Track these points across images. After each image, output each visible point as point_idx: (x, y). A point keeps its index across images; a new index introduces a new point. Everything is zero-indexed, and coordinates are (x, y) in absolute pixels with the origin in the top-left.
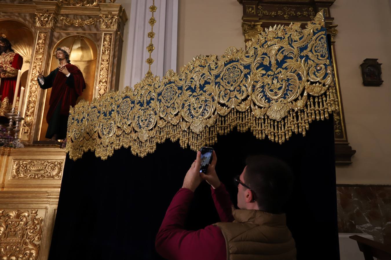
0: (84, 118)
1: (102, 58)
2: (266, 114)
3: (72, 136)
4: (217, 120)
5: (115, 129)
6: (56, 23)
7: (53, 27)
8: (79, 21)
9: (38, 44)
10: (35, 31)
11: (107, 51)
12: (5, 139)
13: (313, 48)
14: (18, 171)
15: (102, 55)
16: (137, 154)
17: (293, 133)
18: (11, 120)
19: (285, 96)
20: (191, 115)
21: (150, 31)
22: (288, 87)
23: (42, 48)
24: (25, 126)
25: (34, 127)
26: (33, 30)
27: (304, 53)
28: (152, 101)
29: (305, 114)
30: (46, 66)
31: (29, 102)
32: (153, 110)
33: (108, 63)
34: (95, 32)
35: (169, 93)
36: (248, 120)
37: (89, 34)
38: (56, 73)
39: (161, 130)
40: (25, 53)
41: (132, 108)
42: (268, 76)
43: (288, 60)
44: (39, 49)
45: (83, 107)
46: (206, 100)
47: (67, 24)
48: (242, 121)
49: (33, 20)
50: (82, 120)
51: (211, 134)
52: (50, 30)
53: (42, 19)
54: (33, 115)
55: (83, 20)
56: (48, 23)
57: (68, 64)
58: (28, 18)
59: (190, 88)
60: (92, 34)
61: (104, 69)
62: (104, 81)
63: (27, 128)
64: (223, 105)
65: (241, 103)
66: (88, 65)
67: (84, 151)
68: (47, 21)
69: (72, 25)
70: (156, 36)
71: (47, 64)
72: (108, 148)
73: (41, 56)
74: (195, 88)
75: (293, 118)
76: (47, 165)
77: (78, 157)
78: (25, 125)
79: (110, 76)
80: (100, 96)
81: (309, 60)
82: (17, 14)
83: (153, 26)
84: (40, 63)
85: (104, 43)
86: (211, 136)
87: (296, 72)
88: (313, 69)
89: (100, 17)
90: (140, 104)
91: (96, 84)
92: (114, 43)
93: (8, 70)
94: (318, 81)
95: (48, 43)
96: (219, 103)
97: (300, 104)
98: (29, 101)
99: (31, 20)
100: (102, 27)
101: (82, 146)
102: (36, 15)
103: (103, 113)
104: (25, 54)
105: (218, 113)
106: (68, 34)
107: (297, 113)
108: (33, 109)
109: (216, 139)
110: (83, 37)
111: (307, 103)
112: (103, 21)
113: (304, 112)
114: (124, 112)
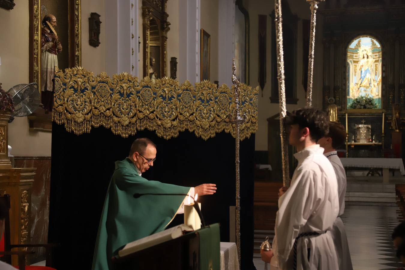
0: (86, 89)
3: (66, 105)
4: (215, 124)
5: (136, 112)
27: (251, 102)
28: (173, 98)
29: (250, 130)
32: (174, 106)
35: (187, 98)
39: (181, 122)
41: (154, 98)
43: (246, 103)
45: (83, 76)
50: (83, 91)
59: (200, 99)
64: (219, 116)
65: (227, 117)
74: (204, 100)
77: (84, 132)
90: (161, 97)
94: (254, 117)
96: (217, 114)
101: (89, 121)
103: (117, 93)
105: (216, 120)
107: (247, 128)
109: (215, 134)
111: (251, 125)
114: (147, 100)
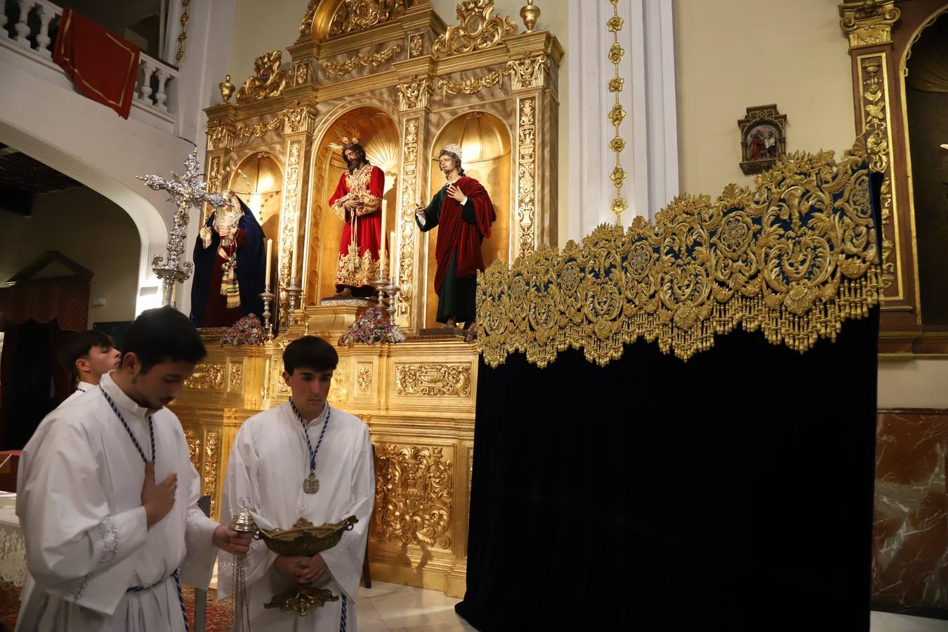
0: (502, 293)
1: (520, 153)
2: (783, 303)
3: (485, 325)
4: (713, 309)
5: (557, 316)
6: (431, 95)
7: (428, 107)
8: (471, 81)
9: (406, 144)
10: (399, 120)
11: (528, 136)
12: (381, 328)
13: (851, 197)
14: (403, 381)
15: (520, 146)
16: (594, 360)
17: (819, 336)
18: (381, 293)
19: (810, 275)
20: (675, 299)
21: (613, 77)
22: (815, 261)
23: (413, 151)
24: (401, 301)
25: (415, 303)
26: (395, 118)
27: (838, 203)
28: (613, 269)
29: (837, 307)
30: (424, 184)
31: (403, 257)
32: (616, 285)
33: (534, 162)
34: (503, 99)
35: (640, 258)
36: (758, 311)
37: (492, 105)
38: (442, 198)
39: (629, 320)
40: (382, 157)
41: (581, 279)
42: (788, 238)
43: (817, 214)
44: (409, 152)
45: (499, 272)
46: (696, 274)
47: (450, 92)
48: (750, 313)
49: (394, 98)
50: (500, 297)
51: (704, 332)
52: (423, 113)
53: (409, 95)
54: (412, 279)
55: (478, 79)
56: (419, 100)
57: (460, 177)
58: (385, 96)
59: (671, 251)
60: (497, 105)
61: (527, 175)
62: (527, 200)
63: (404, 304)
64: (722, 284)
65: (747, 283)
66: (494, 166)
67: (508, 352)
68: (417, 97)
69: (460, 93)
70: (625, 87)
71: (425, 180)
72: (548, 348)
73: (413, 167)
74: (680, 251)
75: (820, 313)
76: (445, 371)
77: (499, 362)
78: (401, 299)
79: (538, 188)
80: (524, 231)
81: (845, 217)
82: (368, 94)
83: (618, 63)
84: (414, 180)
85: (522, 121)
86: (704, 335)
87: (827, 236)
88: (850, 233)
89: (511, 67)
90: (593, 274)
91: (514, 209)
92: (540, 117)
93: (366, 200)
94: (856, 255)
95: (422, 138)
96: (717, 281)
97: (829, 291)
98: (403, 254)
99: (390, 100)
100: (514, 88)
101: (504, 343)
102: (399, 90)
103: (534, 287)
104: (384, 159)
105: (714, 298)
106: (453, 113)
107: (825, 304)
108: (410, 268)
109: (712, 340)
110: (482, 113)
111: (839, 288)
112: (516, 73)
113: (834, 304)
114: (569, 287)
